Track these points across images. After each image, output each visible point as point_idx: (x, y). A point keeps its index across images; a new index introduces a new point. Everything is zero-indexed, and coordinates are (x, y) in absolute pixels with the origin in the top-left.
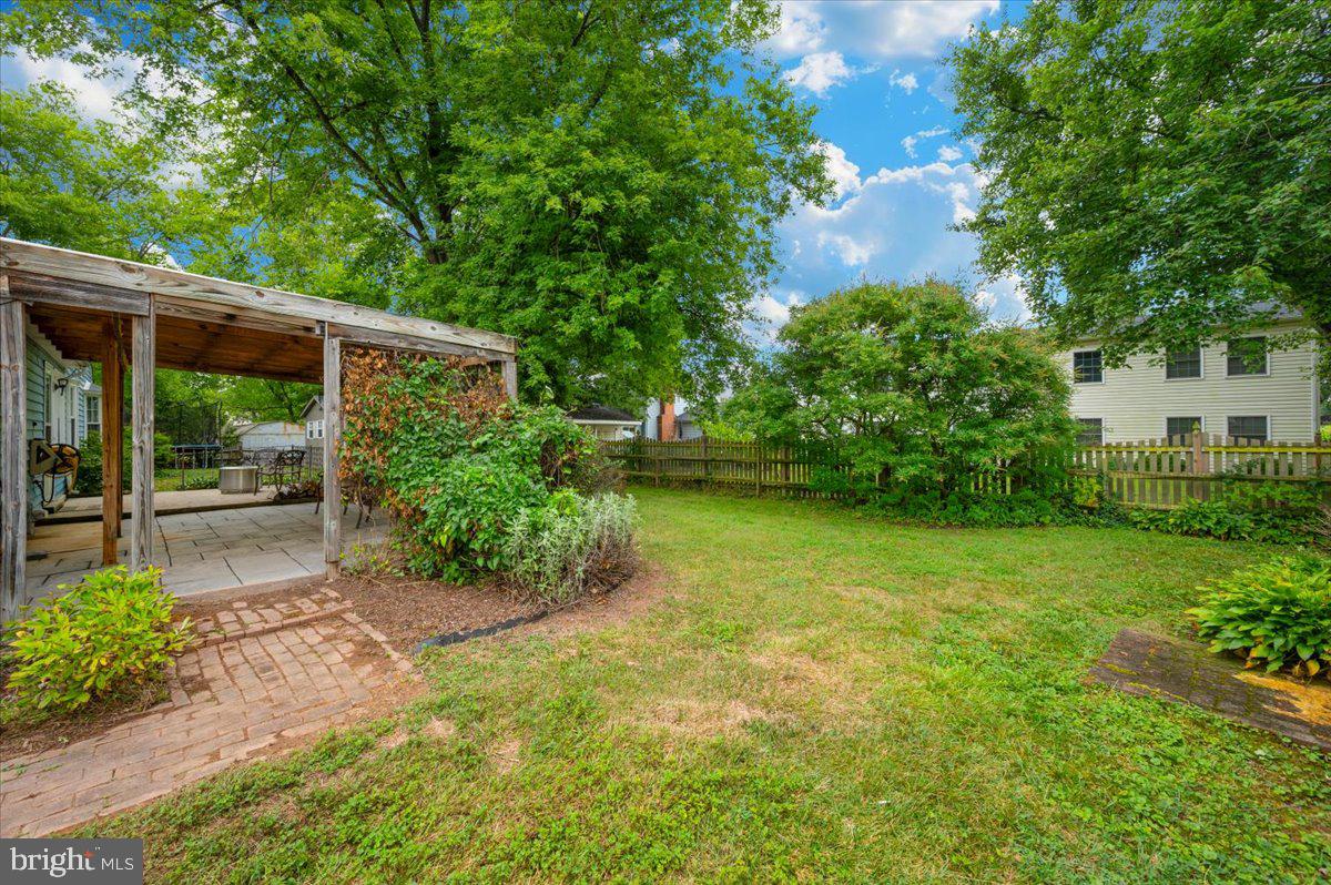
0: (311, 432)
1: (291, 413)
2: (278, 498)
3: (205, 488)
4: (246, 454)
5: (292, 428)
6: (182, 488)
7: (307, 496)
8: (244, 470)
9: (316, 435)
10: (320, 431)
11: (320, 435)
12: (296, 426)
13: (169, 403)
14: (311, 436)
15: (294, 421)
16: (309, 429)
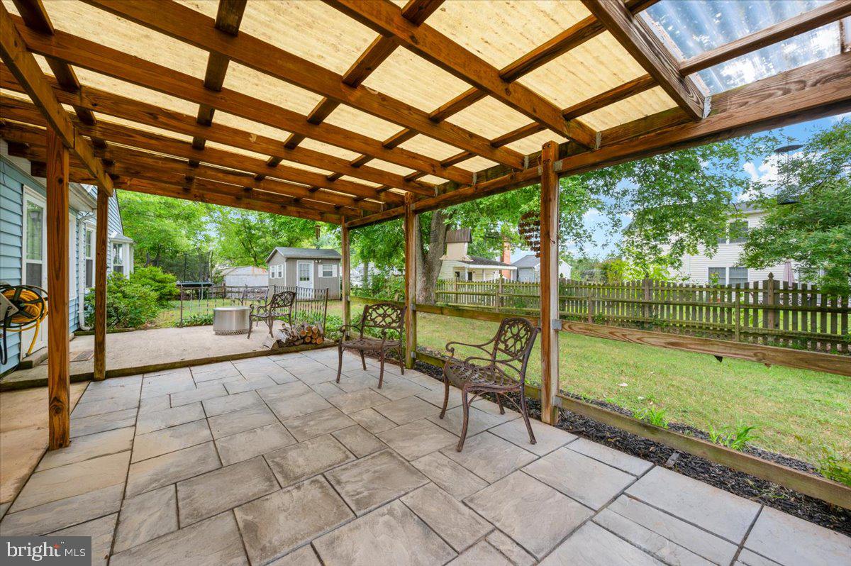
0: (273, 273)
1: (256, 261)
2: (276, 347)
3: (200, 325)
4: (228, 289)
5: (258, 271)
6: (181, 325)
7: (304, 343)
8: (237, 311)
9: (277, 276)
10: (280, 273)
11: (280, 276)
12: (261, 270)
13: (177, 252)
14: (273, 276)
15: (257, 265)
16: (271, 271)
